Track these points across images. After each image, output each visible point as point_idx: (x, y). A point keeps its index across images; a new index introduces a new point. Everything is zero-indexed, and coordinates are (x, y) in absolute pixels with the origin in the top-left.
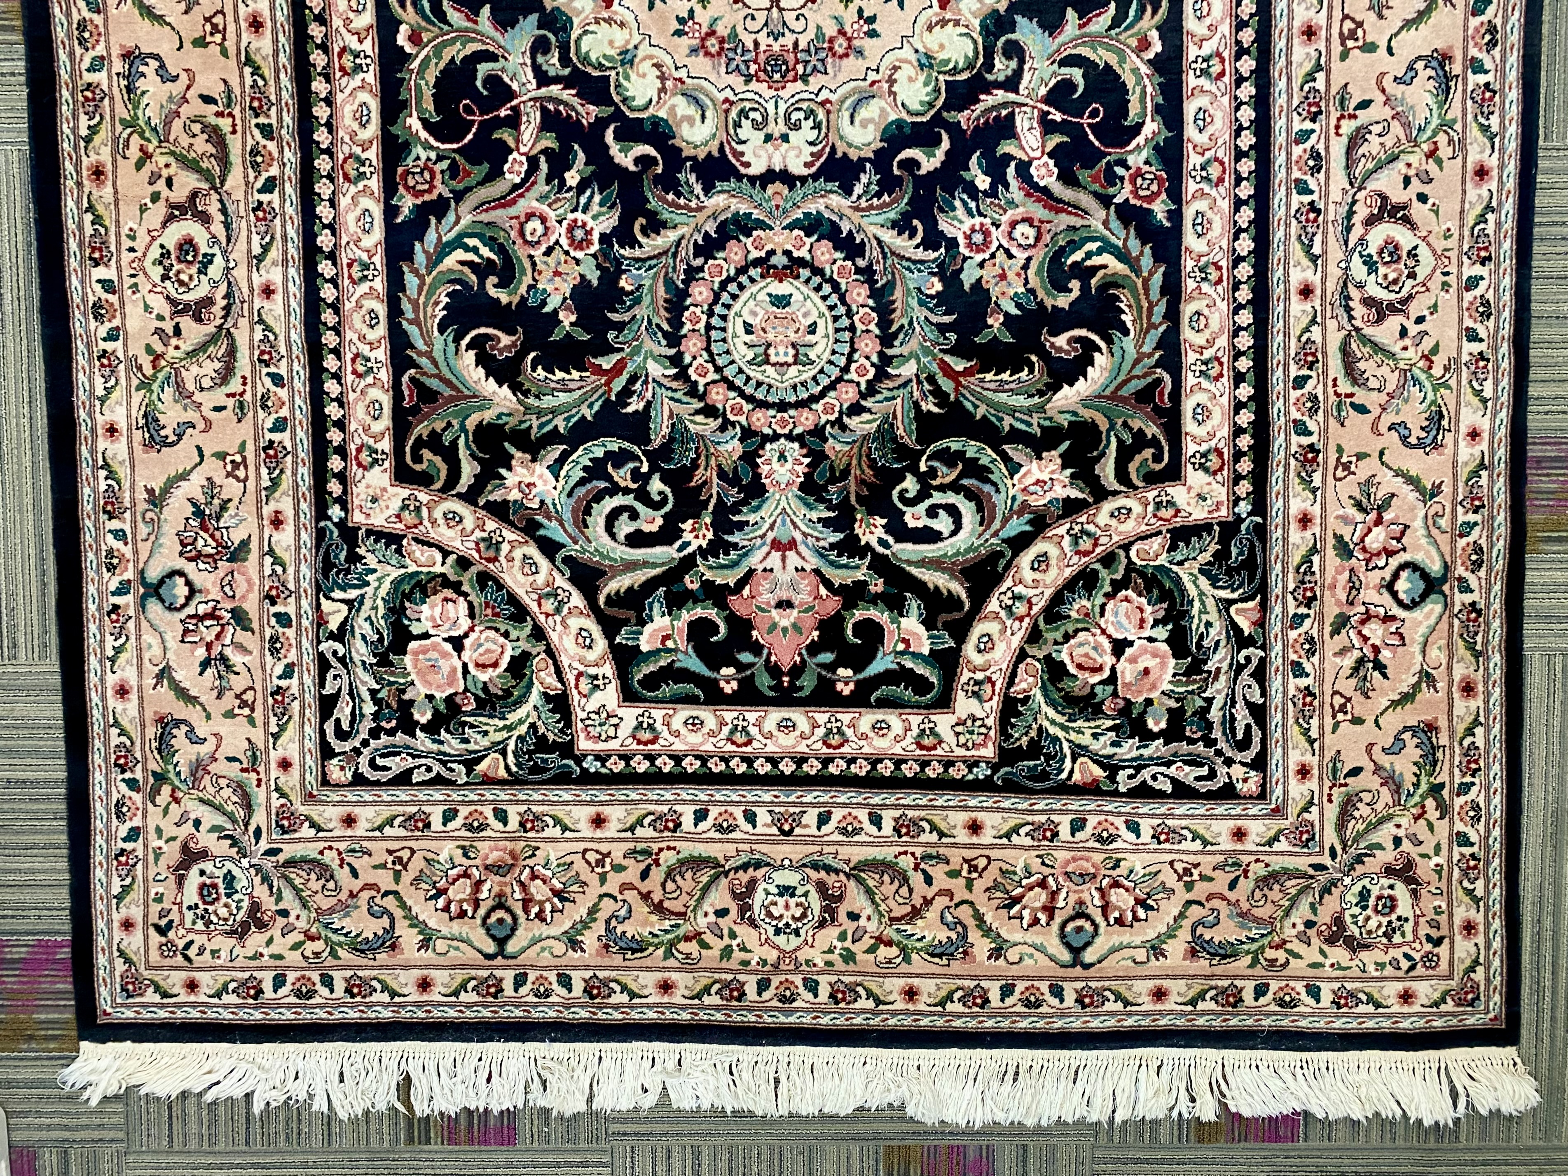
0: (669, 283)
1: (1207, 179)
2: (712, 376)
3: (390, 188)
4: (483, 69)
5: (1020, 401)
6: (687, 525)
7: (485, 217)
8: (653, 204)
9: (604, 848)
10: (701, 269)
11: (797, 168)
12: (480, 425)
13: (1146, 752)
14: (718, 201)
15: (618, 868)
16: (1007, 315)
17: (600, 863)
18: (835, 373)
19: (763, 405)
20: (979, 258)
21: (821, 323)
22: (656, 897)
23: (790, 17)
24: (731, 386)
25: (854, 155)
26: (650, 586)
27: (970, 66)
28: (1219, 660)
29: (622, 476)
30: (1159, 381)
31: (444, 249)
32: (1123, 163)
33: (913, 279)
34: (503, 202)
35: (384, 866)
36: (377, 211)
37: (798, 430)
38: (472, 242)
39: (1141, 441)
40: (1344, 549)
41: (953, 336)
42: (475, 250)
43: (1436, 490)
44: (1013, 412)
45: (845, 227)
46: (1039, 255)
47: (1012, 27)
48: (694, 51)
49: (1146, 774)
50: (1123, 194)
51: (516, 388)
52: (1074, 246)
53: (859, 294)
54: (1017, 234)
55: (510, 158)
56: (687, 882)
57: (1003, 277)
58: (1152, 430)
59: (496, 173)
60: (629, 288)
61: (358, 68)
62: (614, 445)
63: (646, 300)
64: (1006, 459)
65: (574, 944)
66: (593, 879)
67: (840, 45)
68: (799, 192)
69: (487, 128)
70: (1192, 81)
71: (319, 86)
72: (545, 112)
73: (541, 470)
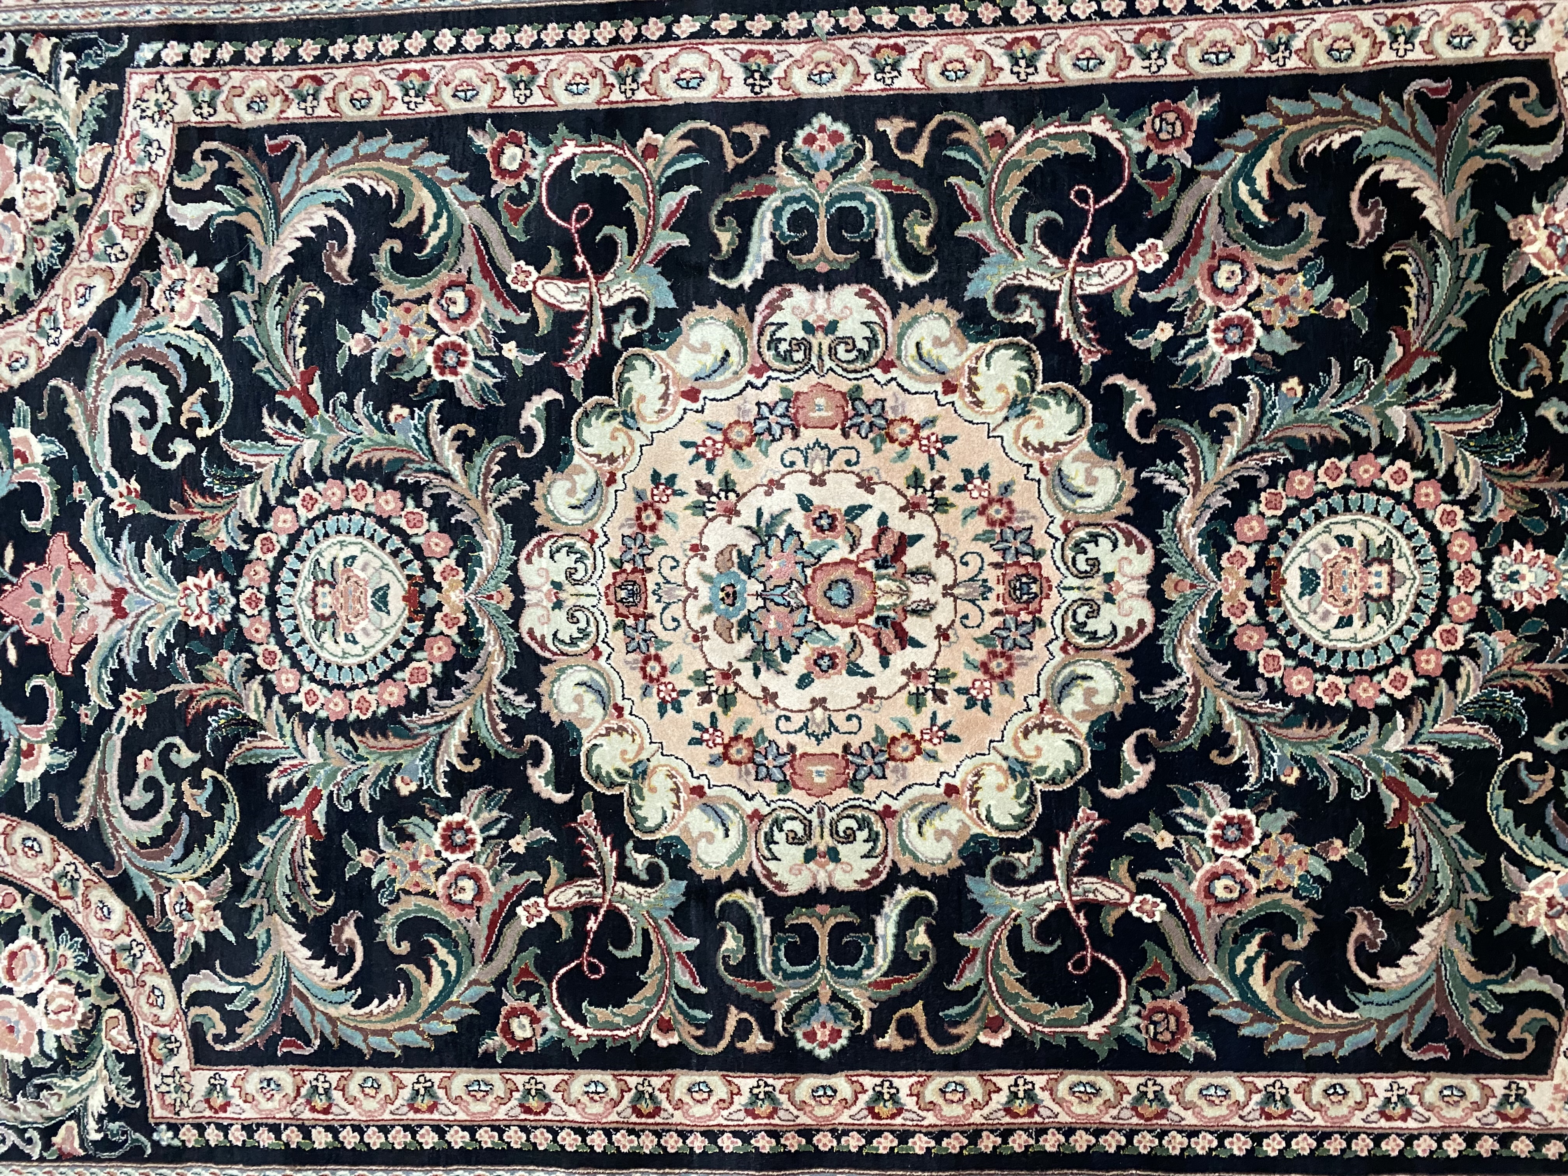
0: (1288, 722)
1: (1162, 51)
2: (1405, 669)
3: (1173, 1062)
4: (1030, 944)
5: (1444, 271)
7: (1210, 948)
8: (1192, 740)
10: (1270, 682)
11: (1145, 563)
12: (1476, 965)
14: (1185, 658)
16: (1333, 294)
18: (1402, 511)
20: (1259, 332)
21: (1337, 530)
23: (964, 573)
24: (1419, 644)
25: (1130, 493)
27: (1025, 353)
30: (1419, 96)
31: (1249, 999)
32: (1142, 157)
33: (1281, 414)
34: (1189, 925)
36: (1200, 1080)
37: (1477, 557)
38: (1240, 966)
39: (1499, 114)
41: (1359, 362)
42: (1250, 961)
44: (1458, 280)
45: (1219, 501)
46: (1255, 257)
47: (979, 303)
48: (1007, 689)
50: (1180, 155)
51: (1423, 918)
52: (1243, 212)
53: (1302, 482)
54: (1229, 286)
55: (1136, 914)
57: (1284, 301)
58: (1483, 100)
59: (1154, 932)
60: (1296, 773)
61: (1030, 1095)
62: (1495, 796)
63: (1310, 751)
64: (1521, 286)
67: (997, 512)
68: (1173, 559)
69: (1100, 942)
70: (1041, 78)
71: (1051, 1142)
72: (1084, 872)
73: (1530, 891)
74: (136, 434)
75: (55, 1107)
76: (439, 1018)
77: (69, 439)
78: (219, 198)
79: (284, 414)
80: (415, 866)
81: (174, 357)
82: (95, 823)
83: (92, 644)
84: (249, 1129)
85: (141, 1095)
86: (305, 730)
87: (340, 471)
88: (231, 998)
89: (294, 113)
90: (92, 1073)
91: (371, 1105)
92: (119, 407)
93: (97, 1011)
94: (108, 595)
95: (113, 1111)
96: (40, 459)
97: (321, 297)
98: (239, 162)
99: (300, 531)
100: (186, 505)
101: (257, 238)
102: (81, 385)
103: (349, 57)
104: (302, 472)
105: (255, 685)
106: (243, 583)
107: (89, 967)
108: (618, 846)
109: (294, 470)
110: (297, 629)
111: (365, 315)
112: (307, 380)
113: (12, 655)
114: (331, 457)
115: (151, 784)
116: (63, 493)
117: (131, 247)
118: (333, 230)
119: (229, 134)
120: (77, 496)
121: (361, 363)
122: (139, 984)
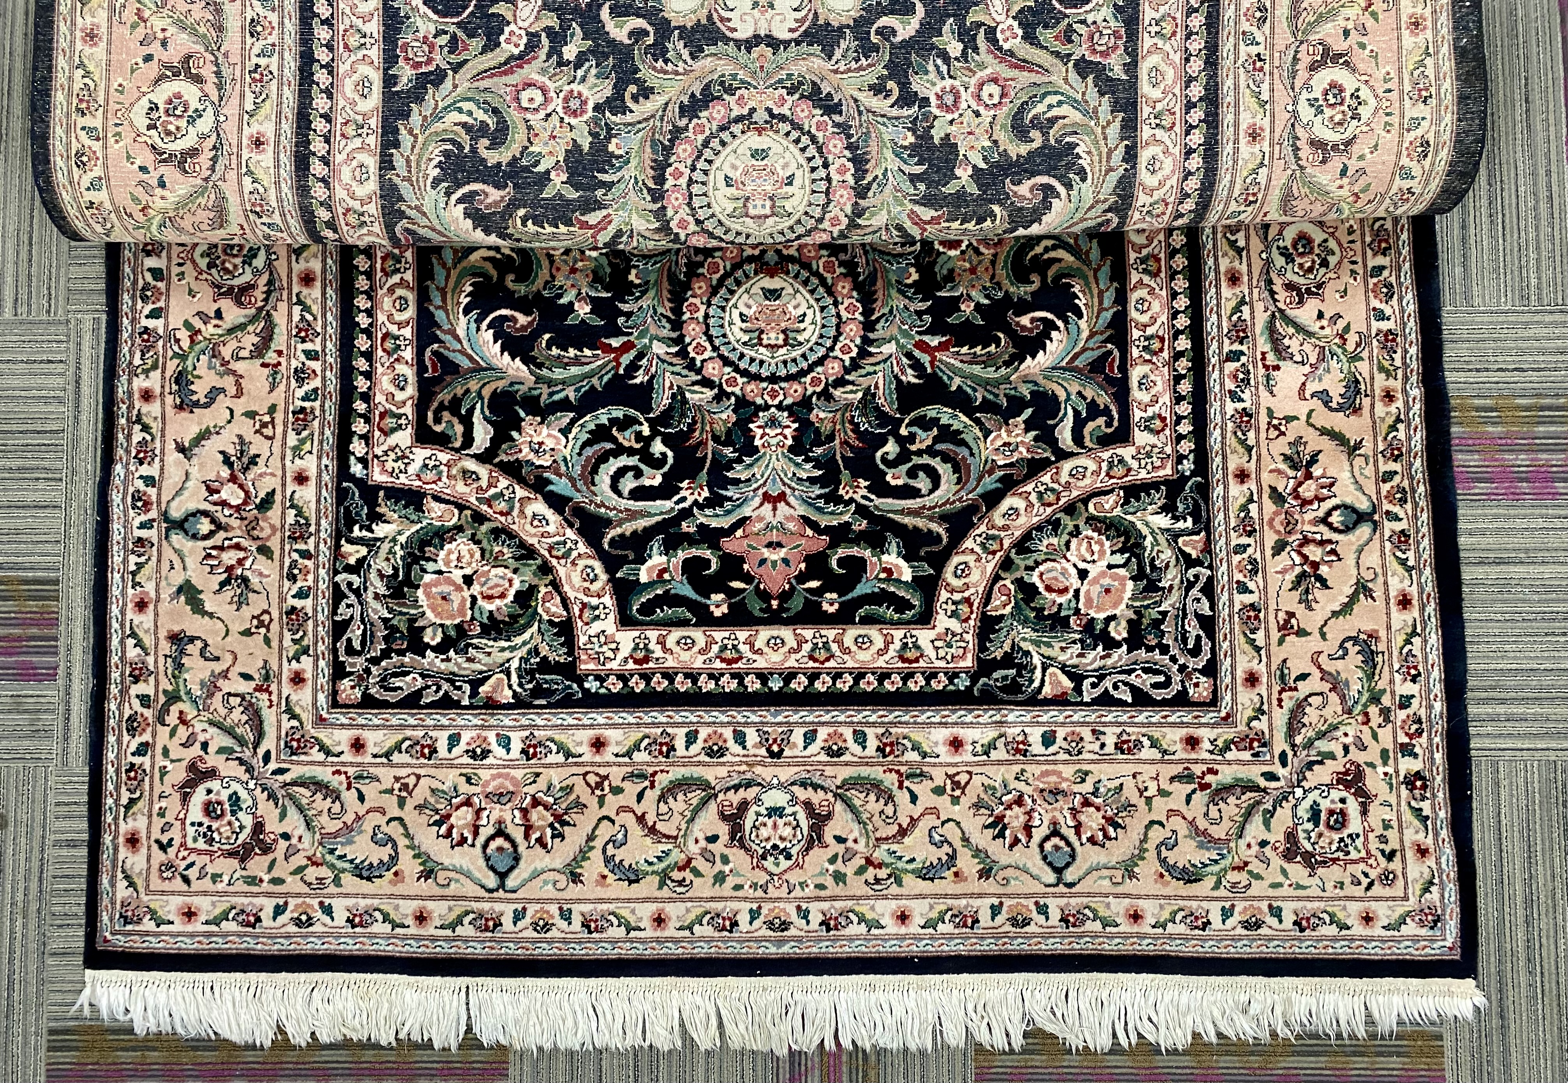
74: (647, 482)
75: (1167, 555)
76: (1088, 253)
77: (649, 533)
78: (470, 412)
79: (633, 367)
80: (973, 271)
81: (589, 451)
82: (943, 518)
83: (806, 520)
84: (1179, 399)
85: (1155, 485)
86: (871, 355)
87: (677, 324)
88: (1077, 413)
89: (408, 354)
90: (1139, 525)
92: (626, 493)
93: (1091, 520)
94: (768, 507)
95: (1168, 508)
96: (664, 558)
97: (547, 336)
98: (444, 396)
99: (721, 357)
100: (702, 443)
101: (501, 384)
102: (608, 523)
103: (369, 313)
104: (676, 355)
105: (837, 393)
106: (759, 401)
107: (1055, 525)
109: (675, 360)
110: (794, 360)
111: (562, 301)
112: (608, 349)
113: (814, 584)
114: (666, 332)
115: (912, 473)
116: (690, 540)
117: (503, 483)
118: (497, 326)
119: (421, 406)
120: (692, 530)
121: (598, 306)
122: (1067, 486)
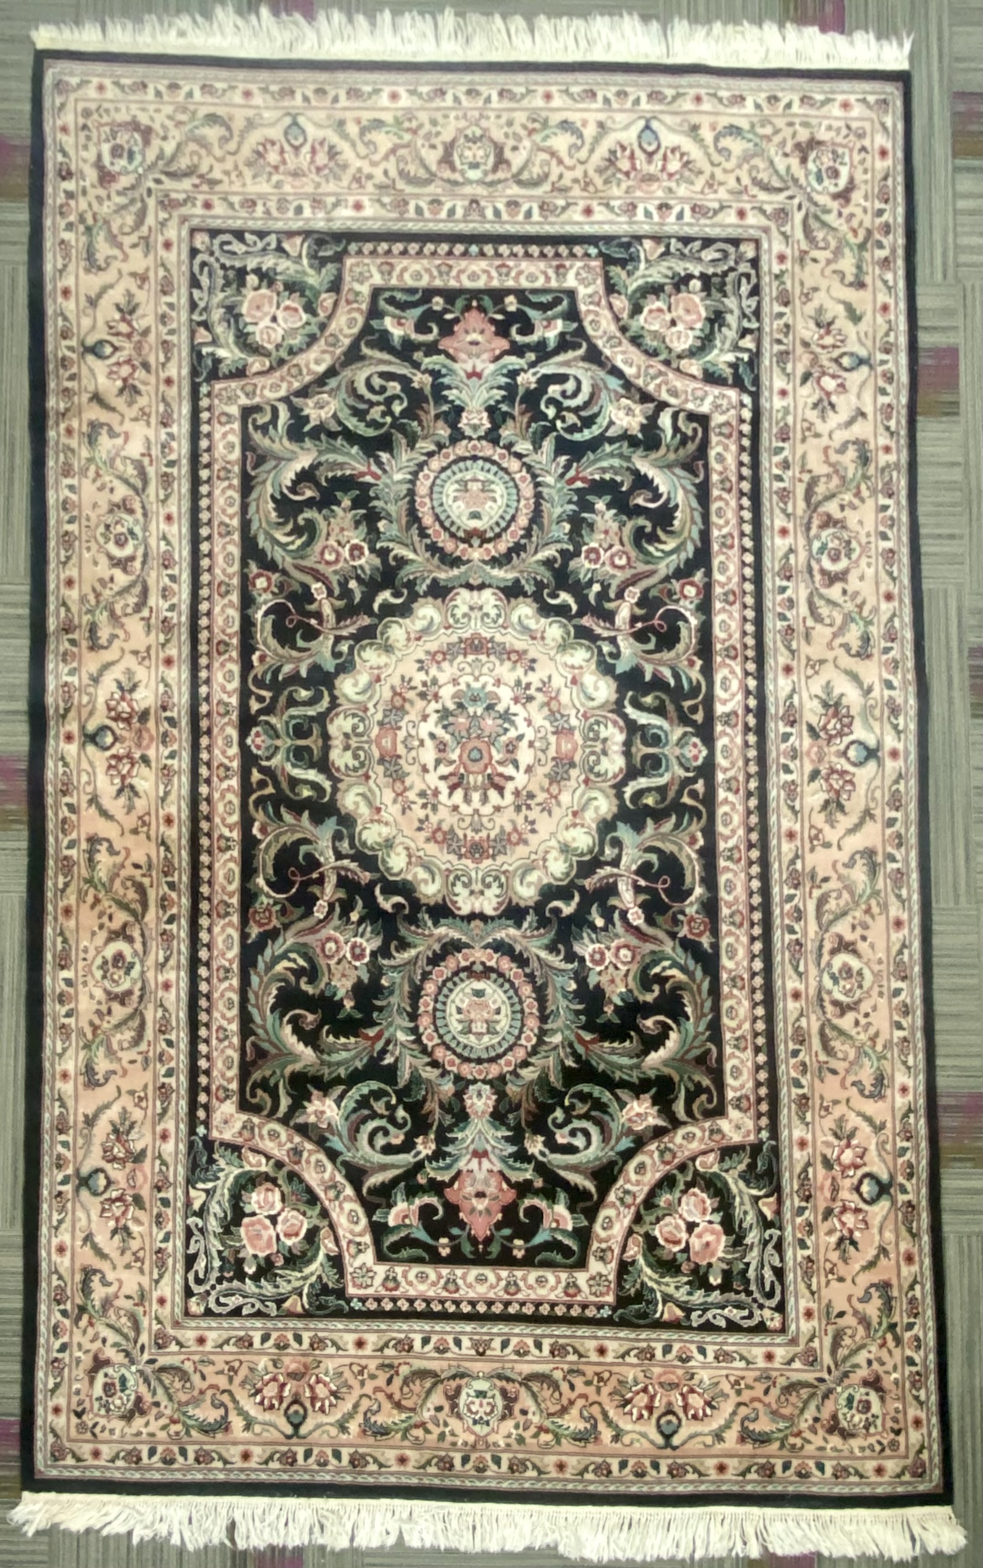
0: (411, 981)
1: (733, 923)
2: (437, 1041)
3: (244, 921)
4: (303, 849)
5: (625, 1061)
6: (419, 1140)
7: (302, 940)
8: (403, 932)
9: (364, 1362)
10: (430, 973)
11: (489, 911)
12: (293, 1073)
13: (710, 1299)
14: (442, 930)
15: (373, 1377)
16: (615, 1005)
17: (361, 1373)
18: (512, 1040)
19: (467, 1060)
20: (598, 969)
21: (503, 1008)
22: (397, 1397)
23: (485, 820)
24: (448, 1048)
25: (522, 904)
26: (395, 1182)
27: (591, 851)
28: (752, 1237)
29: (379, 1106)
30: (708, 1051)
31: (276, 960)
32: (683, 913)
33: (559, 980)
34: (312, 930)
35: (221, 1372)
36: (236, 935)
37: (489, 1077)
38: (293, 955)
39: (699, 1089)
40: (828, 1164)
41: (583, 1018)
42: (294, 961)
43: (883, 1126)
44: (621, 1068)
45: (518, 948)
46: (635, 968)
47: (614, 828)
48: (428, 840)
49: (709, 1315)
50: (684, 932)
51: (317, 1048)
52: (656, 963)
53: (527, 990)
54: (620, 955)
55: (318, 904)
56: (416, 1387)
57: (612, 981)
58: (706, 1082)
59: (309, 913)
60: (386, 985)
61: (229, 848)
62: (375, 1085)
63: (397, 992)
64: (618, 1099)
65: (343, 1429)
66: (355, 1384)
67: (515, 837)
68: (490, 925)
69: (305, 885)
70: (722, 863)
71: (204, 858)
72: (339, 876)
73: (329, 1102)
75: (219, 329)
76: (267, 541)
77: (557, 351)
78: (674, 436)
79: (567, 468)
80: (342, 530)
81: (595, 409)
83: (453, 359)
84: (209, 435)
85: (226, 377)
86: (410, 473)
87: (538, 496)
88: (275, 428)
89: (715, 478)
90: (236, 351)
91: (221, 501)
92: (572, 379)
93: (268, 355)
94: (478, 370)
95: (217, 361)
96: (547, 333)
97: (624, 490)
98: (691, 447)
99: (509, 474)
100: (522, 414)
101: (654, 455)
102: (583, 359)
103: (741, 508)
104: (538, 476)
105: (433, 448)
106: (484, 442)
107: (292, 352)
108: (352, 637)
110: (460, 470)
111: (614, 511)
112: (584, 480)
113: (448, 316)
114: (545, 491)
115: (383, 389)
116: (530, 346)
117: (651, 388)
118: (657, 496)
119: (706, 442)
121: (591, 508)
122: (282, 379)
